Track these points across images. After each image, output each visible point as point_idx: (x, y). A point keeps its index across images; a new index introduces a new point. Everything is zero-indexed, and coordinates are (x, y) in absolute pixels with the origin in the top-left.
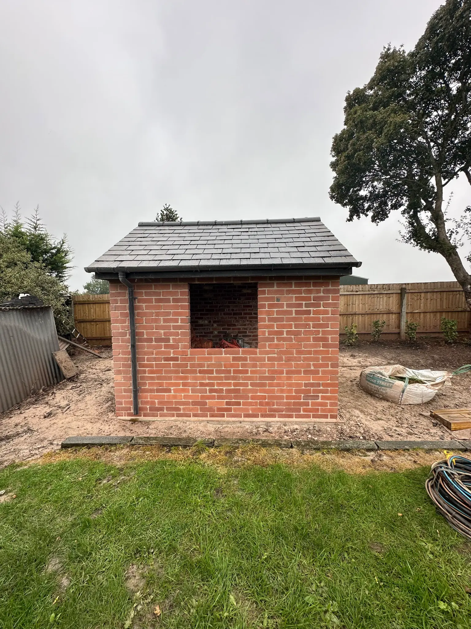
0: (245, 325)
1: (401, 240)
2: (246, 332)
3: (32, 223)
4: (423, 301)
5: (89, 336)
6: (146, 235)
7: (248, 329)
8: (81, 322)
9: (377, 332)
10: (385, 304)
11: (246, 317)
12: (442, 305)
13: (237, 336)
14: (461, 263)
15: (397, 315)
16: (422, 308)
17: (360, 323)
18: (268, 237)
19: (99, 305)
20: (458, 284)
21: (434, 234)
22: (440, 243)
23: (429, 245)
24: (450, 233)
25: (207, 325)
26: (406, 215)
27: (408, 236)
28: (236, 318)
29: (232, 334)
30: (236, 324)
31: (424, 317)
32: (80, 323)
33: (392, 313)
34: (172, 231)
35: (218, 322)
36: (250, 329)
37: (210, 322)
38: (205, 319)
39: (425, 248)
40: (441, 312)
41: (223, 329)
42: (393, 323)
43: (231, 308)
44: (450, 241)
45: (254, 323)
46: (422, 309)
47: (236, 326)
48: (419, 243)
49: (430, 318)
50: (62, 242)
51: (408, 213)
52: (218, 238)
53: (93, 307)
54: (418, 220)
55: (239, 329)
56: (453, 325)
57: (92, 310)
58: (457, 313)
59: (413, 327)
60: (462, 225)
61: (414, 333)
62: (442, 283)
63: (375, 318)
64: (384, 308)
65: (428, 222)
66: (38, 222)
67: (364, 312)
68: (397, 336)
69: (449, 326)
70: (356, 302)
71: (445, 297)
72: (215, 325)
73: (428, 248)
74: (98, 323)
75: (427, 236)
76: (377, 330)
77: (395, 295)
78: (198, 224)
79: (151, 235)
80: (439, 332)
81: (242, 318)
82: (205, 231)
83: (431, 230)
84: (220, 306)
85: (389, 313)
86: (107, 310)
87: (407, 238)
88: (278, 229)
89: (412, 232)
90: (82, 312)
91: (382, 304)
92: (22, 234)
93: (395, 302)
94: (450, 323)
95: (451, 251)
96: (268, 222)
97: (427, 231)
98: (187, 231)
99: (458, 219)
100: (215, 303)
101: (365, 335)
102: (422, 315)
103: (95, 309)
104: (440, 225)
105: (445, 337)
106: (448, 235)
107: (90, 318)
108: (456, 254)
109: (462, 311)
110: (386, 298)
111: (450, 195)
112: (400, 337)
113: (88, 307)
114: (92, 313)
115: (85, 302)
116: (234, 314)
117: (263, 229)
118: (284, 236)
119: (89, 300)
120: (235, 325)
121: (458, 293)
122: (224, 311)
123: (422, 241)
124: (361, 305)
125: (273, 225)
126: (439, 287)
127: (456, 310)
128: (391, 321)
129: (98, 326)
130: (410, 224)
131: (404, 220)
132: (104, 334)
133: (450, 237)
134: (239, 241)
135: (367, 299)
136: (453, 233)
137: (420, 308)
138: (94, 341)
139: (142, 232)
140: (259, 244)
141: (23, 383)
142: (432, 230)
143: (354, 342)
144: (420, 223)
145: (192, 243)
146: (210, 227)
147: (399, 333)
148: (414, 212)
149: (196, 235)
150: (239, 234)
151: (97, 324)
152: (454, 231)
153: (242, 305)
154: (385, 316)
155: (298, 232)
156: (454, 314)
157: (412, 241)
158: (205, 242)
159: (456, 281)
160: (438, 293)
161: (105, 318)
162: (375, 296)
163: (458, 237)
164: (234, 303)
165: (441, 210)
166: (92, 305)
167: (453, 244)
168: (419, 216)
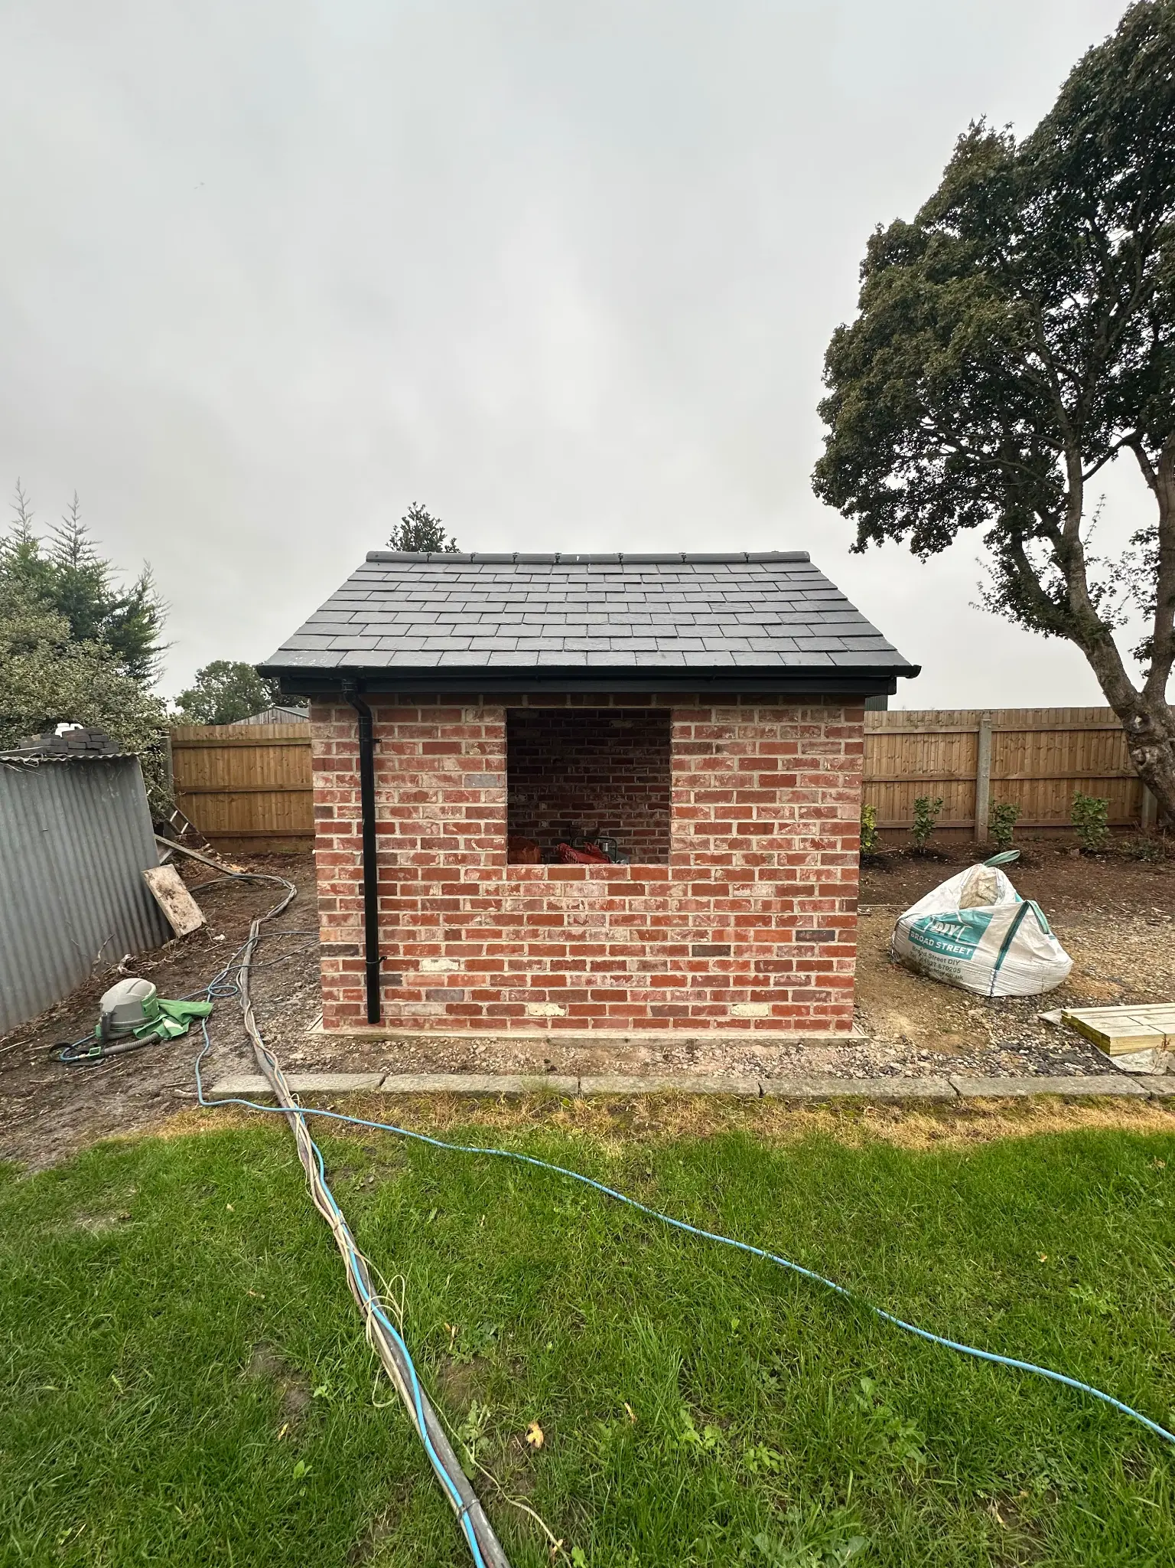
0: (616, 806)
1: (982, 605)
2: (618, 824)
3: (65, 541)
4: (1029, 752)
5: (212, 828)
6: (392, 586)
7: (624, 817)
8: (191, 794)
9: (923, 826)
10: (941, 757)
11: (619, 787)
12: (1073, 763)
13: (597, 831)
14: (1121, 666)
15: (968, 784)
16: (1027, 769)
17: (882, 803)
18: (690, 597)
19: (238, 751)
20: (1112, 713)
21: (1059, 592)
22: (1072, 616)
23: (1048, 619)
24: (1095, 592)
25: (523, 806)
26: (995, 546)
27: (998, 596)
28: (593, 790)
29: (585, 829)
30: (595, 804)
31: (1032, 789)
32: (188, 797)
33: (958, 780)
34: (453, 578)
35: (551, 798)
36: (629, 816)
37: (530, 798)
38: (518, 790)
39: (1037, 626)
40: (1071, 780)
41: (563, 816)
42: (960, 803)
43: (582, 765)
44: (1097, 611)
45: (639, 801)
46: (1028, 771)
47: (593, 809)
48: (1024, 614)
49: (1045, 793)
50: (140, 588)
51: (1000, 540)
52: (571, 598)
53: (223, 756)
54: (1022, 560)
55: (602, 816)
56: (1099, 811)
57: (220, 764)
58: (1107, 782)
59: (1005, 814)
60: (1124, 572)
61: (1008, 829)
62: (1074, 711)
63: (916, 793)
64: (940, 768)
65: (1046, 565)
66: (80, 537)
67: (891, 777)
68: (968, 834)
69: (1091, 812)
70: (872, 751)
71: (1080, 744)
72: (543, 806)
73: (1045, 627)
74: (234, 796)
75: (1043, 598)
76: (924, 820)
77: (964, 737)
78: (514, 560)
79: (403, 587)
80: (1064, 827)
81: (608, 789)
82: (535, 579)
83: (1051, 584)
84: (555, 761)
85: (950, 779)
86: (258, 764)
87: (997, 601)
88: (711, 578)
89: (1009, 587)
90: (193, 767)
91: (934, 758)
92: (42, 566)
93: (964, 754)
94: (1093, 805)
95: (1097, 636)
96: (684, 560)
97: (1043, 585)
98: (490, 578)
99: (1116, 560)
100: (543, 753)
101: (894, 832)
102: (1027, 786)
103: (229, 760)
104: (1074, 572)
105: (1080, 839)
106: (1091, 596)
107: (214, 783)
108: (1110, 643)
109: (1118, 778)
110: (943, 744)
111: (1099, 502)
112: (974, 838)
113: (209, 754)
114: (220, 772)
115: (201, 745)
116: (592, 780)
117: (674, 578)
118: (730, 597)
119: (211, 738)
120: (591, 806)
121: (1110, 734)
122: (566, 772)
123: (1031, 609)
124: (884, 760)
125: (699, 569)
126: (1068, 720)
127: (1105, 774)
128: (954, 799)
129: (234, 803)
130: (1003, 567)
131: (991, 557)
132: (251, 825)
133: (1097, 601)
134: (623, 608)
135: (898, 746)
136: (1104, 592)
137: (1022, 769)
138: (226, 842)
139: (380, 576)
140: (671, 616)
141: (74, 947)
142: (1056, 584)
143: (869, 849)
144: (1028, 566)
145: (510, 608)
146: (546, 569)
147: (973, 828)
148: (1012, 539)
149: (515, 588)
150: (621, 588)
151: (233, 800)
152: (1106, 589)
153: (610, 757)
154: (941, 786)
155: (760, 587)
156: (1100, 784)
157: (1007, 608)
158: (541, 608)
159: (1108, 705)
160: (1065, 735)
161: (254, 784)
162: (919, 738)
163: (1115, 602)
164: (591, 752)
165: (1077, 538)
166: (219, 751)
167: (1103, 620)
168: (1025, 551)
